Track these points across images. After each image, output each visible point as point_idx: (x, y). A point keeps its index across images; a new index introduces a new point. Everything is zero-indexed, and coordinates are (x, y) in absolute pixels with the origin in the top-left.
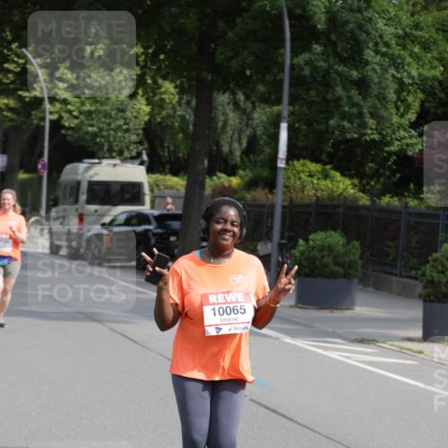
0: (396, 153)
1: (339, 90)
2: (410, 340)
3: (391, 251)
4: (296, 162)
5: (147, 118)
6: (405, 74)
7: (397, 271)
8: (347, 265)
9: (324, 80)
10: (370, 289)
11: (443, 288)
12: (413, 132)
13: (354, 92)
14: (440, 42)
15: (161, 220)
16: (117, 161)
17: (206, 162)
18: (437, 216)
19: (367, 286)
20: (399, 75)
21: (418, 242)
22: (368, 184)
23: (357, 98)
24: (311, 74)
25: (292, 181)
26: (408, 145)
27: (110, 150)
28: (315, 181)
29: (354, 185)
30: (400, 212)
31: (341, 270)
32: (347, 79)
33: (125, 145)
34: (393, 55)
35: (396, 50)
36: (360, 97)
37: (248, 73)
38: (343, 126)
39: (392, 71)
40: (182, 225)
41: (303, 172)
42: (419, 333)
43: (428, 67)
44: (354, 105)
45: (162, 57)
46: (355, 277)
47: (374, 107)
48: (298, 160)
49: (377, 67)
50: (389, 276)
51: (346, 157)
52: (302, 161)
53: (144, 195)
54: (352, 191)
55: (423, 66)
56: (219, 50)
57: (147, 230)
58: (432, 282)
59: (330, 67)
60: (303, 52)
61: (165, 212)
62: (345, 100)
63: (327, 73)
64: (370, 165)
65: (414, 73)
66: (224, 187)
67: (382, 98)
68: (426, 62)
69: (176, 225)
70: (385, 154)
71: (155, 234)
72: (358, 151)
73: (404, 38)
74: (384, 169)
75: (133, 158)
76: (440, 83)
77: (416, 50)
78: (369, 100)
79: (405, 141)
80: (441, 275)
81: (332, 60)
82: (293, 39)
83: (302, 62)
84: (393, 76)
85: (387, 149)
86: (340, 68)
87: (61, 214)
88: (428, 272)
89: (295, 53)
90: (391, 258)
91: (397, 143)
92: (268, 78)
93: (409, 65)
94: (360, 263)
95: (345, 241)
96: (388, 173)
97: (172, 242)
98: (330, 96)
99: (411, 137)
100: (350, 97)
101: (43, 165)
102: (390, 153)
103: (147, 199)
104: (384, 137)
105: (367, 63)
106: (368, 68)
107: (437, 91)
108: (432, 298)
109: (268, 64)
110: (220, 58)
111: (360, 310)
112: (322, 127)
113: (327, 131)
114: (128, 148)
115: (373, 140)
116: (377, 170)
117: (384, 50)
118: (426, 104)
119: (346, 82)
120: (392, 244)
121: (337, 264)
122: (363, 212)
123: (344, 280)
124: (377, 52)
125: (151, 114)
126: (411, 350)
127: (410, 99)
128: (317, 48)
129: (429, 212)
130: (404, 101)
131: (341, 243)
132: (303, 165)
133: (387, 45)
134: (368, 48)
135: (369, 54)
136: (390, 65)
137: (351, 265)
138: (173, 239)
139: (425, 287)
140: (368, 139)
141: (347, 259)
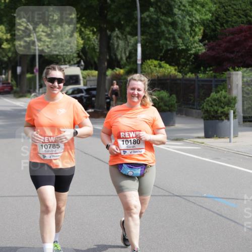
0: (194, 54)
1: (163, 28)
2: (199, 138)
3: (192, 98)
4: (148, 61)
5: (82, 46)
6: (194, 19)
7: (195, 107)
8: (170, 106)
9: (156, 23)
10: (184, 116)
11: (212, 113)
12: (201, 44)
13: (170, 28)
14: (209, 3)
15: (88, 91)
16: (67, 66)
17: (106, 64)
18: (211, 81)
19: (182, 115)
20: (191, 19)
21: (203, 94)
22: (182, 68)
23: (172, 30)
24: (150, 21)
25: (147, 69)
26: (199, 50)
27: (65, 61)
28: (157, 69)
29: (175, 70)
30: (194, 81)
31: (168, 108)
32: (166, 22)
33: (71, 58)
34: (187, 10)
35: (189, 8)
36: (173, 30)
37: (122, 22)
38: (167, 44)
39: (188, 17)
40: (97, 93)
41: (151, 65)
42: (203, 134)
43: (204, 14)
44: (170, 33)
45: (83, 18)
46: (174, 111)
47: (180, 34)
48: (149, 60)
49: (180, 16)
50: (191, 110)
51: (172, 57)
52: (151, 60)
53: (80, 80)
54: (174, 72)
55: (202, 14)
56: (109, 13)
57: (82, 96)
58: (207, 111)
59: (158, 17)
60: (146, 11)
61: (90, 87)
62: (166, 32)
63: (157, 20)
64: (182, 60)
65: (198, 18)
66: (117, 74)
67: (183, 30)
68: (203, 12)
69: (94, 92)
70: (189, 55)
71: (85, 98)
72: (177, 54)
73: (192, 2)
74: (189, 61)
75: (75, 64)
76: (211, 21)
77: (198, 7)
78: (177, 31)
79: (197, 48)
80: (211, 108)
81: (159, 15)
82: (140, 6)
83: (145, 16)
84: (188, 20)
85: (189, 52)
86: (163, 18)
87: (44, 91)
88: (205, 107)
89: (142, 12)
90: (192, 101)
91: (194, 49)
92: (131, 24)
93: (195, 14)
94: (176, 104)
95: (169, 95)
96: (191, 63)
97: (93, 100)
98: (159, 30)
99: (200, 46)
100: (168, 31)
101: (36, 70)
102: (191, 54)
103: (82, 82)
104: (187, 47)
105: (175, 15)
106: (176, 17)
107: (210, 25)
108: (208, 118)
109: (130, 18)
110: (109, 17)
111: (177, 126)
112: (156, 44)
113: (160, 46)
114: (72, 60)
115: (183, 49)
116: (185, 62)
117: (183, 8)
118: (206, 31)
119: (167, 23)
120: (192, 95)
121: (166, 106)
122: (179, 82)
123: (169, 113)
124: (180, 9)
125: (84, 44)
126: (198, 142)
127: (197, 30)
128: (152, 9)
129: (208, 79)
130: (194, 31)
131: (167, 96)
132: (152, 62)
133: (184, 6)
134: (175, 8)
135: (176, 11)
136: (186, 15)
137: (172, 106)
138: (93, 99)
139: (204, 113)
140: (180, 48)
141: (170, 103)
